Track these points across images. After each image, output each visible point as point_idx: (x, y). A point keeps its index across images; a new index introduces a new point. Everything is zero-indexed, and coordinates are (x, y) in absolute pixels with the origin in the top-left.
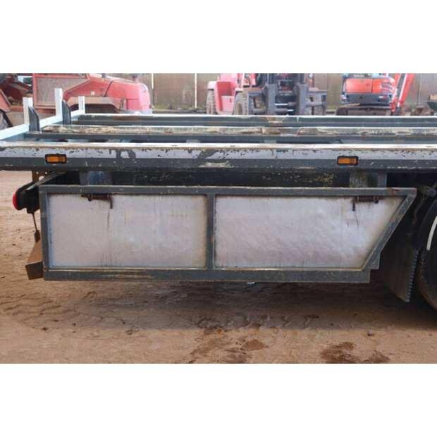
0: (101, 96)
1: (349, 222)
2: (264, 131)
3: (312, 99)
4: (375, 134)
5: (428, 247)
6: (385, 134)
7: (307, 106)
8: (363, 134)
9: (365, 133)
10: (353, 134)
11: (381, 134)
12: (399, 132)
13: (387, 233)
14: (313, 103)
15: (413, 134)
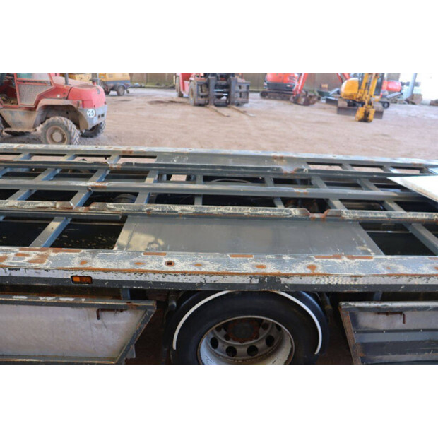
0: (64, 98)
1: (97, 326)
2: (58, 206)
3: (240, 87)
4: (158, 211)
5: (174, 347)
6: (168, 212)
7: (237, 92)
8: (148, 211)
9: (151, 210)
10: (139, 211)
11: (165, 211)
12: (182, 210)
13: (133, 337)
14: (241, 90)
15: (194, 213)
